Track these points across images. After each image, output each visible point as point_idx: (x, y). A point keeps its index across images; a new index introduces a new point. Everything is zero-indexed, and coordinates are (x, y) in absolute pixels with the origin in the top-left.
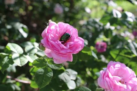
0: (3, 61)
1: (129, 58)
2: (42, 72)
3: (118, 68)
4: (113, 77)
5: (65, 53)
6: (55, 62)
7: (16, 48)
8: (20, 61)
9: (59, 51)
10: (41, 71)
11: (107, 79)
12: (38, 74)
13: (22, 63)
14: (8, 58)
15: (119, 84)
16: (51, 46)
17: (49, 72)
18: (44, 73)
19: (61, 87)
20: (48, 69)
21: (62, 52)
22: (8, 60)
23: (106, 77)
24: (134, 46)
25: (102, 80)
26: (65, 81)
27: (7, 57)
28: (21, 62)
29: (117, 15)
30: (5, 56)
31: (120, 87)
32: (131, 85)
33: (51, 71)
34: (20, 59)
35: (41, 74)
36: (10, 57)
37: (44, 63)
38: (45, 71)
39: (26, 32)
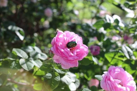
0: (11, 66)
1: (122, 61)
2: (50, 77)
3: (118, 72)
4: (114, 81)
5: (73, 60)
6: (63, 67)
7: (21, 53)
8: (27, 65)
9: (67, 58)
10: (50, 75)
11: (109, 82)
12: (47, 78)
13: (29, 68)
14: (16, 63)
15: (119, 86)
16: (60, 53)
17: (56, 76)
18: (52, 77)
19: (63, 89)
20: (56, 73)
21: (71, 58)
22: (16, 64)
23: (108, 80)
24: (126, 49)
25: (104, 83)
26: (67, 83)
27: (14, 62)
28: (27, 67)
29: (110, 20)
30: (12, 61)
31: (121, 89)
32: (129, 87)
33: (58, 76)
34: (27, 64)
35: (49, 78)
36: (17, 62)
37: (51, 68)
38: (52, 76)
39: (22, 35)
